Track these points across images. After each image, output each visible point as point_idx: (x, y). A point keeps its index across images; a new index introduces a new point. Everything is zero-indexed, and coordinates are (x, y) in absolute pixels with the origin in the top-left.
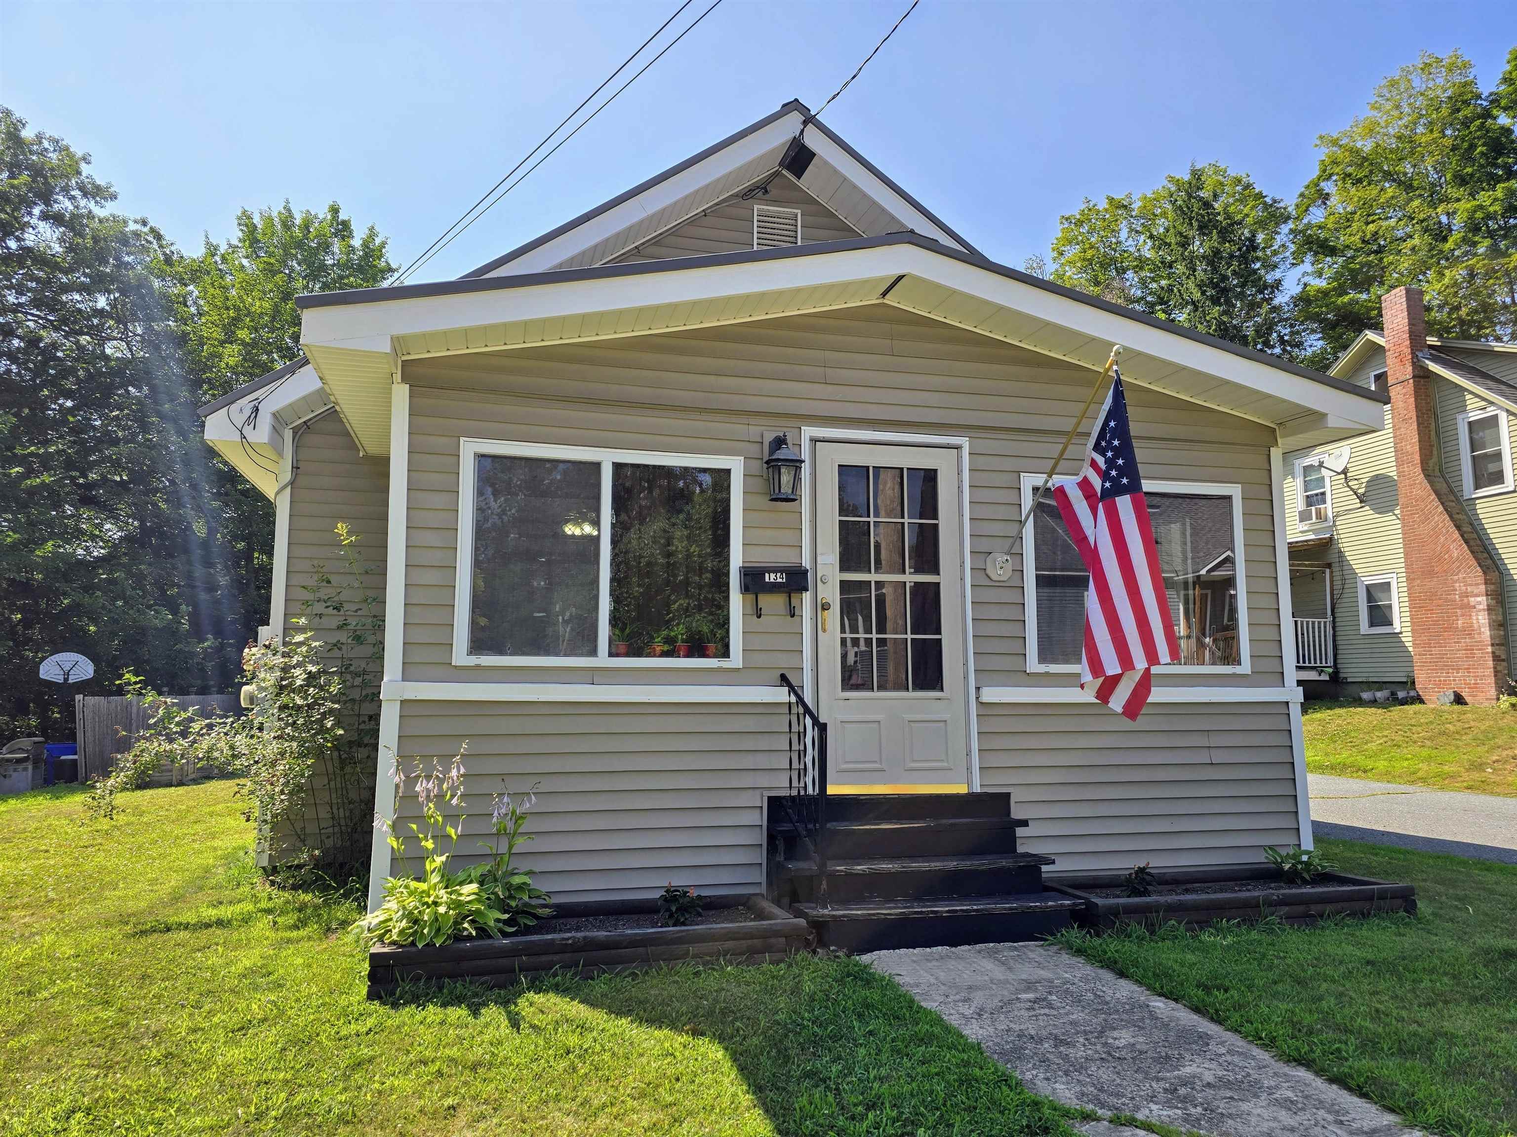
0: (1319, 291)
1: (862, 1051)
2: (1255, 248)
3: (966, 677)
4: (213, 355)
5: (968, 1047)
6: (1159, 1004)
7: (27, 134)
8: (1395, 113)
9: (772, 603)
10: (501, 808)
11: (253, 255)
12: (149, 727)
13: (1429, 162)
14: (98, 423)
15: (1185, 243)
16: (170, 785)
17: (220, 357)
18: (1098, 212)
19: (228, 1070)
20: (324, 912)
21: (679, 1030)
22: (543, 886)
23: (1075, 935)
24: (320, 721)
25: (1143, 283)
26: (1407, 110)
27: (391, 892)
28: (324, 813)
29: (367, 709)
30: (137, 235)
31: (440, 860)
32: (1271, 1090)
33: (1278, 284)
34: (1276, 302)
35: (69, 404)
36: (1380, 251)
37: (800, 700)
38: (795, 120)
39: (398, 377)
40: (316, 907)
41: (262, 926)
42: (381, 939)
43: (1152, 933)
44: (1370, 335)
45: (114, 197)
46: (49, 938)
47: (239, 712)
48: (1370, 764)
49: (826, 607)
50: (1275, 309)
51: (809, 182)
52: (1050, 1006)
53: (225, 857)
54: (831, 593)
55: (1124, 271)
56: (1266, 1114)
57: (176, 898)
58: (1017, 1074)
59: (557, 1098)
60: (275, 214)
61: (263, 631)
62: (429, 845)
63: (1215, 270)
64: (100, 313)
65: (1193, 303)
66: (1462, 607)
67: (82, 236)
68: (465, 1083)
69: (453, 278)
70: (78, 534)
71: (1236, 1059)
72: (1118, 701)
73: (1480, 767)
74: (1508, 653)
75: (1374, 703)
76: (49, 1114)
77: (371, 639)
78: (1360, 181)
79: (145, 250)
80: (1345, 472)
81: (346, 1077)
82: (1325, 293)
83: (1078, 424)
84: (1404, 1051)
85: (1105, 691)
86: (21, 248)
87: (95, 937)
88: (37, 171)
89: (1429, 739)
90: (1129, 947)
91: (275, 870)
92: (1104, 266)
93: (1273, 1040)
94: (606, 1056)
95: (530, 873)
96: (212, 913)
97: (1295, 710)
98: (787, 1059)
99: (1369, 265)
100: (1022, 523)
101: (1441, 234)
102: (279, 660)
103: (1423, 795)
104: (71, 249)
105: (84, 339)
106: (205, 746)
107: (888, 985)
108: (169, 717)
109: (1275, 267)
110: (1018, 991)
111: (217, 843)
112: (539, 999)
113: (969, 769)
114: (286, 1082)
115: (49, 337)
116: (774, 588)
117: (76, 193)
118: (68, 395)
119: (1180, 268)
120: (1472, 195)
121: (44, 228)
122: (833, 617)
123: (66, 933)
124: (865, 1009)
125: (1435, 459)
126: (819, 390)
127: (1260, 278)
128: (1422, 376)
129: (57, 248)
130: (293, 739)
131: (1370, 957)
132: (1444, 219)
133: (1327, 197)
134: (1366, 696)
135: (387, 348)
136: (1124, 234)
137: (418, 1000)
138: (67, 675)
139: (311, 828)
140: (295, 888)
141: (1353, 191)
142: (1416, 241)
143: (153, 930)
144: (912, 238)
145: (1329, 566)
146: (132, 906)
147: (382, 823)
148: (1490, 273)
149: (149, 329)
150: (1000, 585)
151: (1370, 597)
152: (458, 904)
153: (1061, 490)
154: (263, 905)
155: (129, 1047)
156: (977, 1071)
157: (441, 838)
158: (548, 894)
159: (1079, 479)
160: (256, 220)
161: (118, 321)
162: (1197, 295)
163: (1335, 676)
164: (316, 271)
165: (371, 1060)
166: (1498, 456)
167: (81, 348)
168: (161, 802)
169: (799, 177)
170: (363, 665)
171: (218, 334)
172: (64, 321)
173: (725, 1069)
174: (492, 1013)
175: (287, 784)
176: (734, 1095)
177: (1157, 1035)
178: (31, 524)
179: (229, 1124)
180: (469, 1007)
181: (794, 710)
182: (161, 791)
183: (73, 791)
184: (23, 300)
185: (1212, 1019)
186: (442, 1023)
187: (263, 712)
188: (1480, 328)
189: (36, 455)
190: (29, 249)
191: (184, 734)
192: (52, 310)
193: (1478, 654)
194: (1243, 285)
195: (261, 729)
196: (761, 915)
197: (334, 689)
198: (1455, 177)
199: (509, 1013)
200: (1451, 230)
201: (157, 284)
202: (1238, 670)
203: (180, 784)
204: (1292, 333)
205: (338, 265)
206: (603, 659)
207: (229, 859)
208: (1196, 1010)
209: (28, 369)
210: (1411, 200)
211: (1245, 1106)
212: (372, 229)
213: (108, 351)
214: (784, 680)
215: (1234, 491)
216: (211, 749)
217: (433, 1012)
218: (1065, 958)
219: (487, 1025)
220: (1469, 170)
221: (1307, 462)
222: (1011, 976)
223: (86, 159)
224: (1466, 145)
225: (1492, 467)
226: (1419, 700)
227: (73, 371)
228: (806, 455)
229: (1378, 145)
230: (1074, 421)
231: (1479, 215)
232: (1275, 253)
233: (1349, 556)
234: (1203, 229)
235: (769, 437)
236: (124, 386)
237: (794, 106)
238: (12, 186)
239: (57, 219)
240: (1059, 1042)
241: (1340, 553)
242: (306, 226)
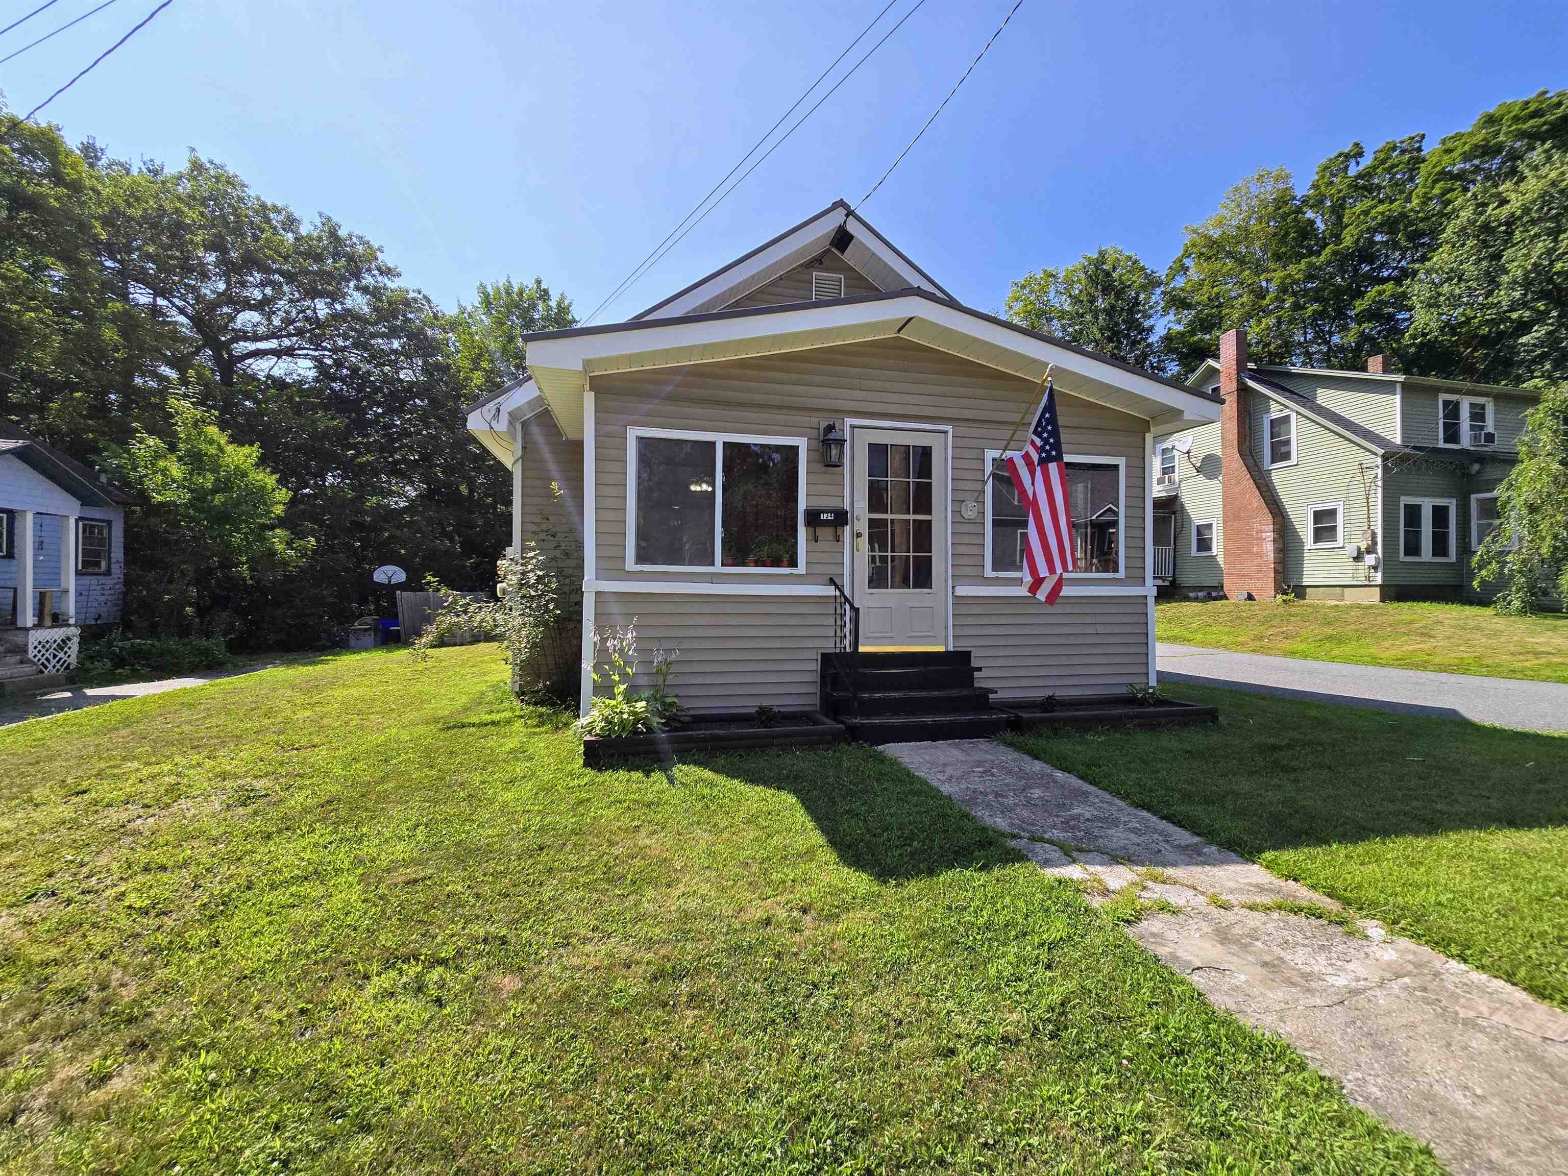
0: (1178, 333)
1: (880, 799)
2: (1138, 304)
3: (946, 580)
4: (466, 379)
5: (942, 797)
6: (1059, 774)
7: (342, 233)
8: (1237, 210)
9: (825, 533)
10: (658, 659)
11: (488, 313)
12: (445, 608)
13: (1257, 245)
14: (398, 423)
15: (1092, 301)
16: (455, 645)
17: (472, 380)
18: (1036, 279)
19: (505, 804)
20: (554, 718)
21: (770, 787)
22: (686, 704)
23: (1009, 735)
24: (546, 605)
25: (1063, 326)
26: (1245, 208)
27: (594, 705)
28: (550, 660)
29: (574, 598)
30: (415, 300)
31: (622, 687)
32: (1125, 823)
33: (1151, 329)
34: (1150, 341)
35: (380, 411)
36: (1220, 305)
37: (842, 593)
38: (842, 212)
39: (587, 387)
40: (549, 715)
41: (518, 725)
42: (590, 732)
43: (1056, 734)
44: (1211, 362)
45: (399, 275)
46: (394, 731)
47: (497, 600)
48: (1191, 636)
49: (859, 535)
50: (1150, 345)
51: (849, 256)
52: (993, 775)
53: (493, 686)
54: (863, 526)
55: (1052, 319)
56: (1122, 836)
57: (466, 709)
58: (973, 813)
59: (698, 823)
60: (501, 285)
61: (509, 550)
62: (616, 678)
63: (1111, 318)
64: (395, 352)
65: (1096, 341)
66: (1257, 539)
67: (381, 301)
68: (645, 814)
69: (623, 321)
70: (391, 493)
71: (1105, 805)
72: (1042, 595)
73: (1261, 638)
74: (1284, 568)
75: (1196, 599)
76: (404, 827)
77: (575, 555)
78: (1210, 258)
79: (421, 310)
80: (1188, 452)
81: (574, 810)
82: (1182, 334)
83: (1023, 418)
84: (1206, 801)
85: (1034, 588)
86: (343, 309)
87: (421, 730)
88: (351, 258)
89: (1230, 621)
90: (1042, 742)
91: (523, 694)
92: (1039, 316)
93: (1128, 795)
94: (726, 801)
95: (677, 696)
96: (488, 718)
97: (1151, 601)
98: (834, 803)
99: (1212, 316)
100: (985, 483)
101: (1261, 294)
102: (519, 568)
103: (1223, 656)
104: (376, 309)
105: (387, 369)
106: (478, 619)
107: (894, 763)
108: (455, 602)
109: (1150, 317)
110: (972, 767)
111: (486, 678)
112: (685, 768)
113: (946, 637)
114: (539, 811)
115: (365, 367)
116: (827, 523)
117: (376, 272)
118: (379, 405)
119: (1088, 317)
120: (1284, 267)
121: (357, 295)
122: (864, 542)
123: (404, 728)
124: (880, 777)
125: (1247, 443)
126: (857, 394)
127: (1140, 324)
128: (1243, 391)
129: (366, 310)
130: (530, 615)
131: (1189, 748)
132: (1264, 284)
133: (1187, 269)
134: (1192, 595)
135: (580, 368)
136: (1052, 295)
137: (614, 767)
138: (390, 579)
139: (544, 669)
140: (536, 704)
141: (1205, 265)
142: (1245, 299)
143: (455, 727)
144: (919, 292)
145: (1174, 513)
146: (440, 713)
147: (587, 665)
148: (1292, 321)
149: (425, 363)
150: (970, 522)
151: (1199, 533)
152: (635, 713)
153: (1011, 460)
154: (517, 713)
155: (448, 791)
156: (949, 811)
157: (624, 676)
158: (688, 709)
159: (1023, 453)
160: (489, 289)
161: (407, 357)
162: (1098, 336)
163: (1173, 583)
164: (529, 322)
165: (588, 800)
166: (1287, 442)
167: (385, 374)
168: (452, 654)
169: (843, 252)
170: (571, 571)
171: (467, 364)
172: (373, 357)
173: (798, 808)
174: (656, 775)
175: (528, 642)
176: (804, 822)
177: (1057, 792)
178: (361, 485)
179: (508, 834)
180: (644, 772)
181: (838, 600)
182: (451, 648)
183: (399, 648)
184: (347, 343)
185: (1091, 783)
186: (628, 781)
187: (510, 600)
188: (1282, 358)
189: (362, 443)
190: (349, 310)
191: (465, 612)
192: (366, 350)
193: (1265, 569)
194: (1128, 329)
195: (511, 610)
196: (816, 723)
197: (554, 586)
198: (1273, 255)
199: (667, 776)
200: (1268, 291)
201: (429, 332)
202: (1116, 575)
203: (462, 645)
204: (1159, 362)
205: (542, 319)
206: (718, 568)
207: (495, 687)
208: (1082, 778)
209: (353, 388)
210: (1244, 270)
211: (1110, 832)
212: (562, 295)
213: (402, 377)
214: (832, 582)
215: (1121, 462)
216: (482, 621)
217: (622, 774)
218: (1002, 748)
219: (655, 782)
220: (1284, 250)
221: (1165, 446)
222: (969, 758)
223: (380, 250)
224: (1282, 233)
225: (1284, 449)
226: (1225, 597)
227: (382, 391)
228: (847, 436)
229: (1224, 233)
230: (1021, 415)
231: (1288, 281)
232: (1151, 308)
233: (1188, 507)
234: (1106, 291)
235: (824, 424)
236: (413, 398)
237: (841, 204)
238: (336, 268)
239: (365, 290)
240: (997, 795)
241: (1182, 506)
242: (521, 293)
